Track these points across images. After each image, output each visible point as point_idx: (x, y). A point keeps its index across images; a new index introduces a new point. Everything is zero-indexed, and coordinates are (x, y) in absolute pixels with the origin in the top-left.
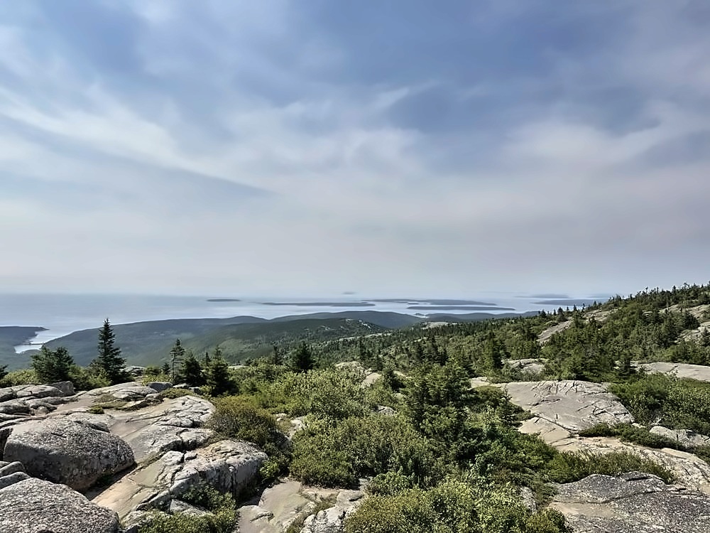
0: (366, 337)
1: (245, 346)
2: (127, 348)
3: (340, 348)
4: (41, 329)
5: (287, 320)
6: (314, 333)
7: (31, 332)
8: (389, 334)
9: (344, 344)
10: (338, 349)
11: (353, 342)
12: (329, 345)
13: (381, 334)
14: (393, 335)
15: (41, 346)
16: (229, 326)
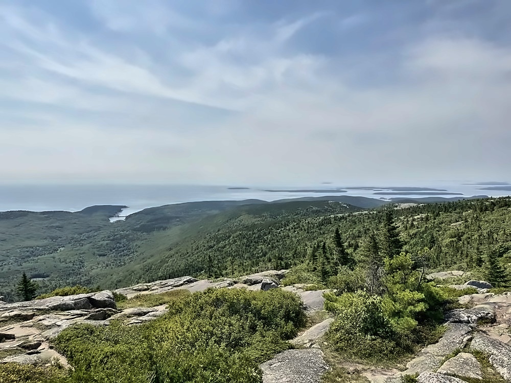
0: (354, 214)
1: (256, 220)
2: (178, 219)
3: (332, 222)
4: (125, 207)
5: (282, 202)
6: (305, 211)
7: (119, 209)
8: (375, 212)
9: (335, 220)
10: (331, 223)
11: (343, 218)
12: (322, 220)
13: (367, 212)
14: (379, 212)
15: (125, 218)
16: (243, 206)
